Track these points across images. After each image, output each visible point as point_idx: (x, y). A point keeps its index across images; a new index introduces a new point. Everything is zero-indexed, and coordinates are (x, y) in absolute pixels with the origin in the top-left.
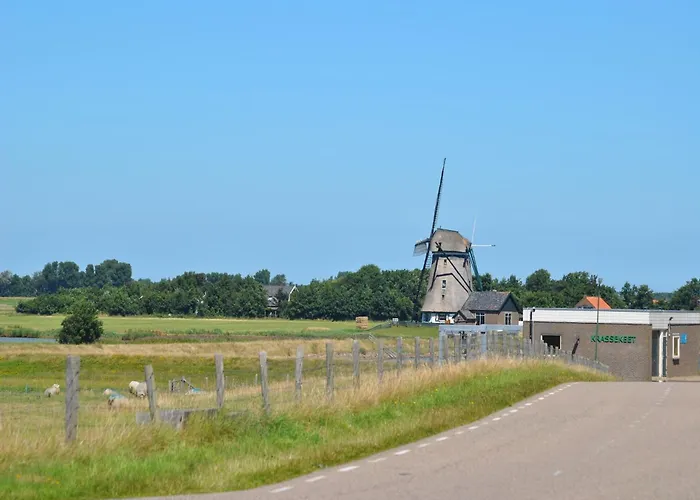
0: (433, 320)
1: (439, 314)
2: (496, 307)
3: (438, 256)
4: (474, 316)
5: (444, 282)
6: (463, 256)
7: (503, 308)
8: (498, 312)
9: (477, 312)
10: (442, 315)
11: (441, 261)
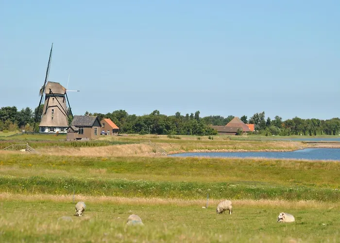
0: (47, 131)
1: (49, 127)
2: (90, 124)
3: (49, 96)
4: (77, 129)
5: (53, 110)
6: (62, 97)
7: (93, 125)
8: (91, 127)
9: (80, 127)
10: (52, 128)
11: (51, 99)
